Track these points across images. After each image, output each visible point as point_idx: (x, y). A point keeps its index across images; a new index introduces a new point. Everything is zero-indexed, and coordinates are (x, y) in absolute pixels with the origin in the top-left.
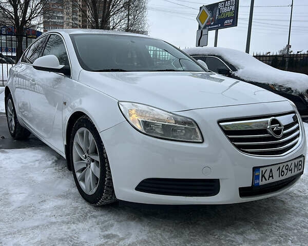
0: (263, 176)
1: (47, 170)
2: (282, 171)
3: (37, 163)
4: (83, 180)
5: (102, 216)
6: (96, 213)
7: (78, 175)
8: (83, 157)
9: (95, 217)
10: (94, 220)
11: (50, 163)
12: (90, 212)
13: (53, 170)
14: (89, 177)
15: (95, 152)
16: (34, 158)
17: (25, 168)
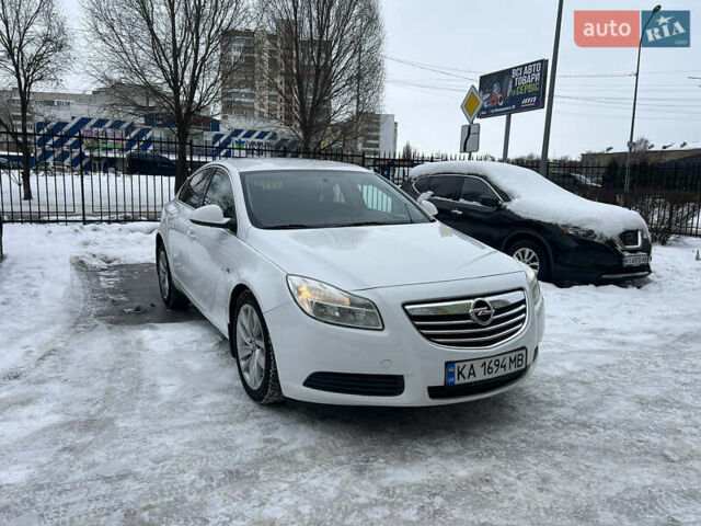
0: (460, 373)
1: (207, 355)
2: (489, 368)
3: (195, 345)
4: (247, 370)
5: (267, 416)
6: (260, 412)
7: (243, 363)
8: (247, 340)
9: (258, 417)
10: (256, 421)
11: (212, 345)
12: (253, 411)
13: (214, 355)
14: (254, 368)
15: (259, 337)
16: (192, 339)
17: (178, 351)
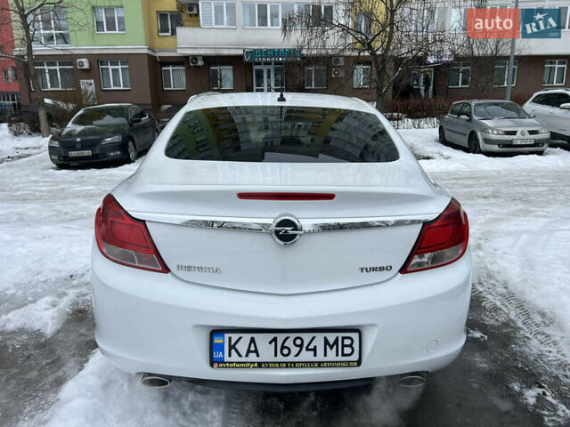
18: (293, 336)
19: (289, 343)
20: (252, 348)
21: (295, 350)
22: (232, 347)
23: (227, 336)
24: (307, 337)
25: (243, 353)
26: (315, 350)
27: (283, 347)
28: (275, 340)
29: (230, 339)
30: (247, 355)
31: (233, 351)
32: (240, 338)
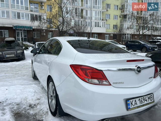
18: (143, 97)
19: (142, 100)
20: (136, 103)
21: (143, 101)
22: (132, 104)
23: (130, 101)
24: (145, 97)
25: (134, 105)
26: (146, 100)
27: (141, 101)
28: (139, 99)
29: (131, 101)
30: (135, 105)
31: (132, 105)
32: (133, 101)
